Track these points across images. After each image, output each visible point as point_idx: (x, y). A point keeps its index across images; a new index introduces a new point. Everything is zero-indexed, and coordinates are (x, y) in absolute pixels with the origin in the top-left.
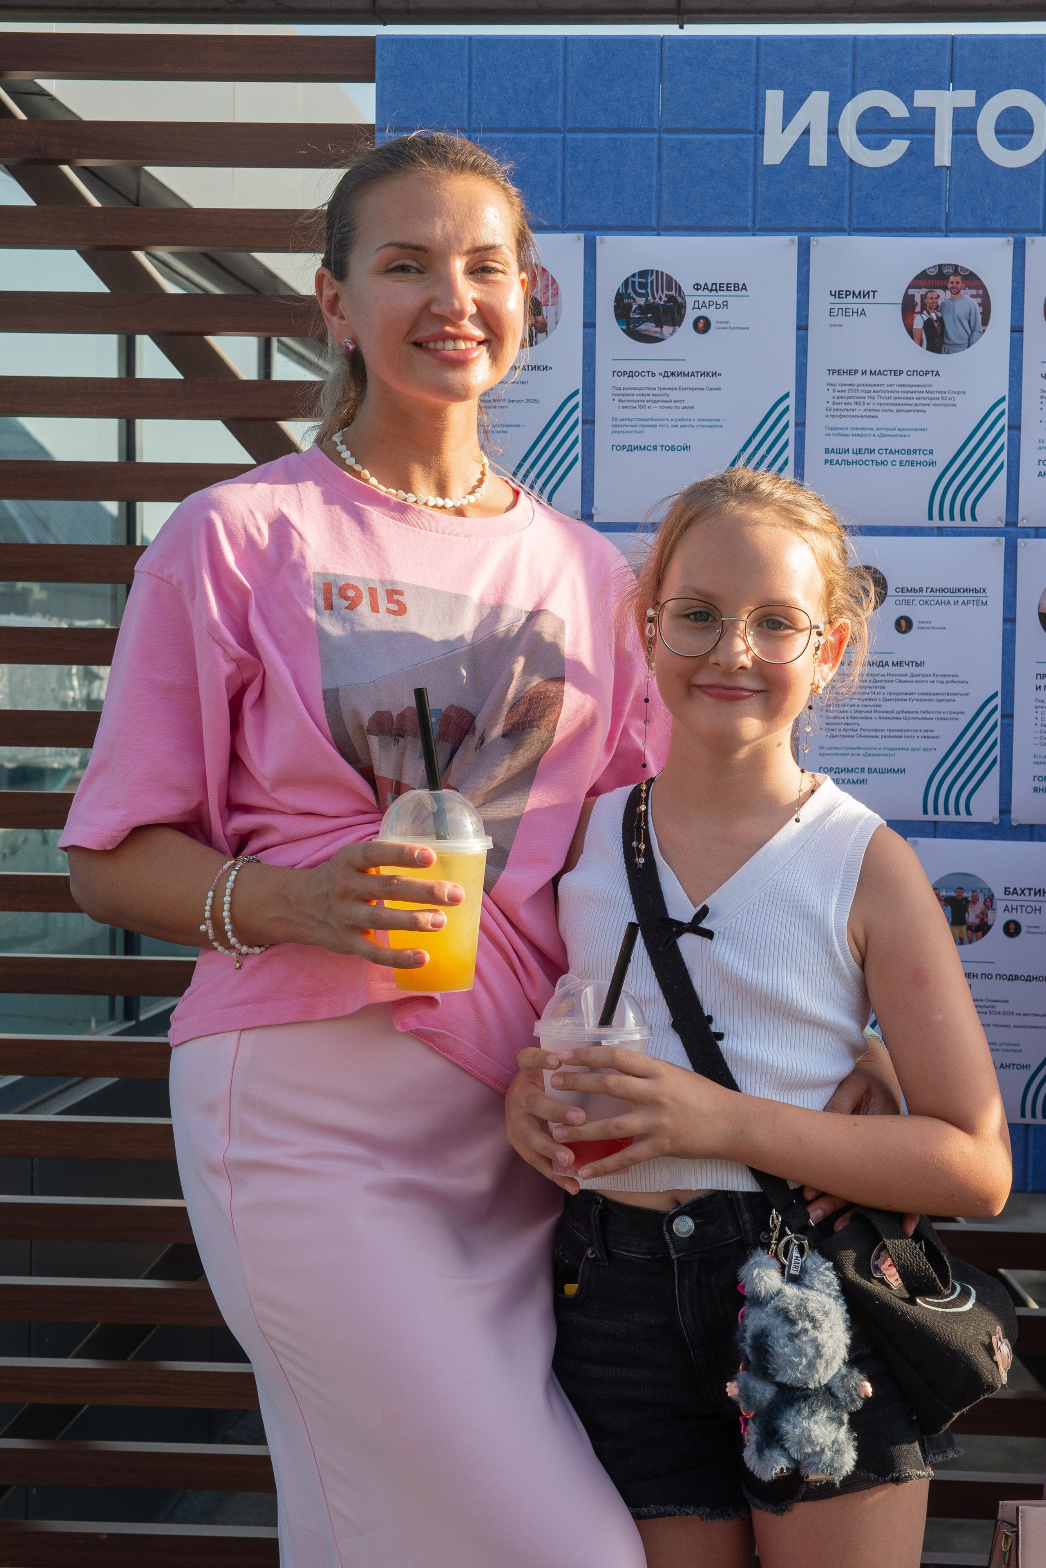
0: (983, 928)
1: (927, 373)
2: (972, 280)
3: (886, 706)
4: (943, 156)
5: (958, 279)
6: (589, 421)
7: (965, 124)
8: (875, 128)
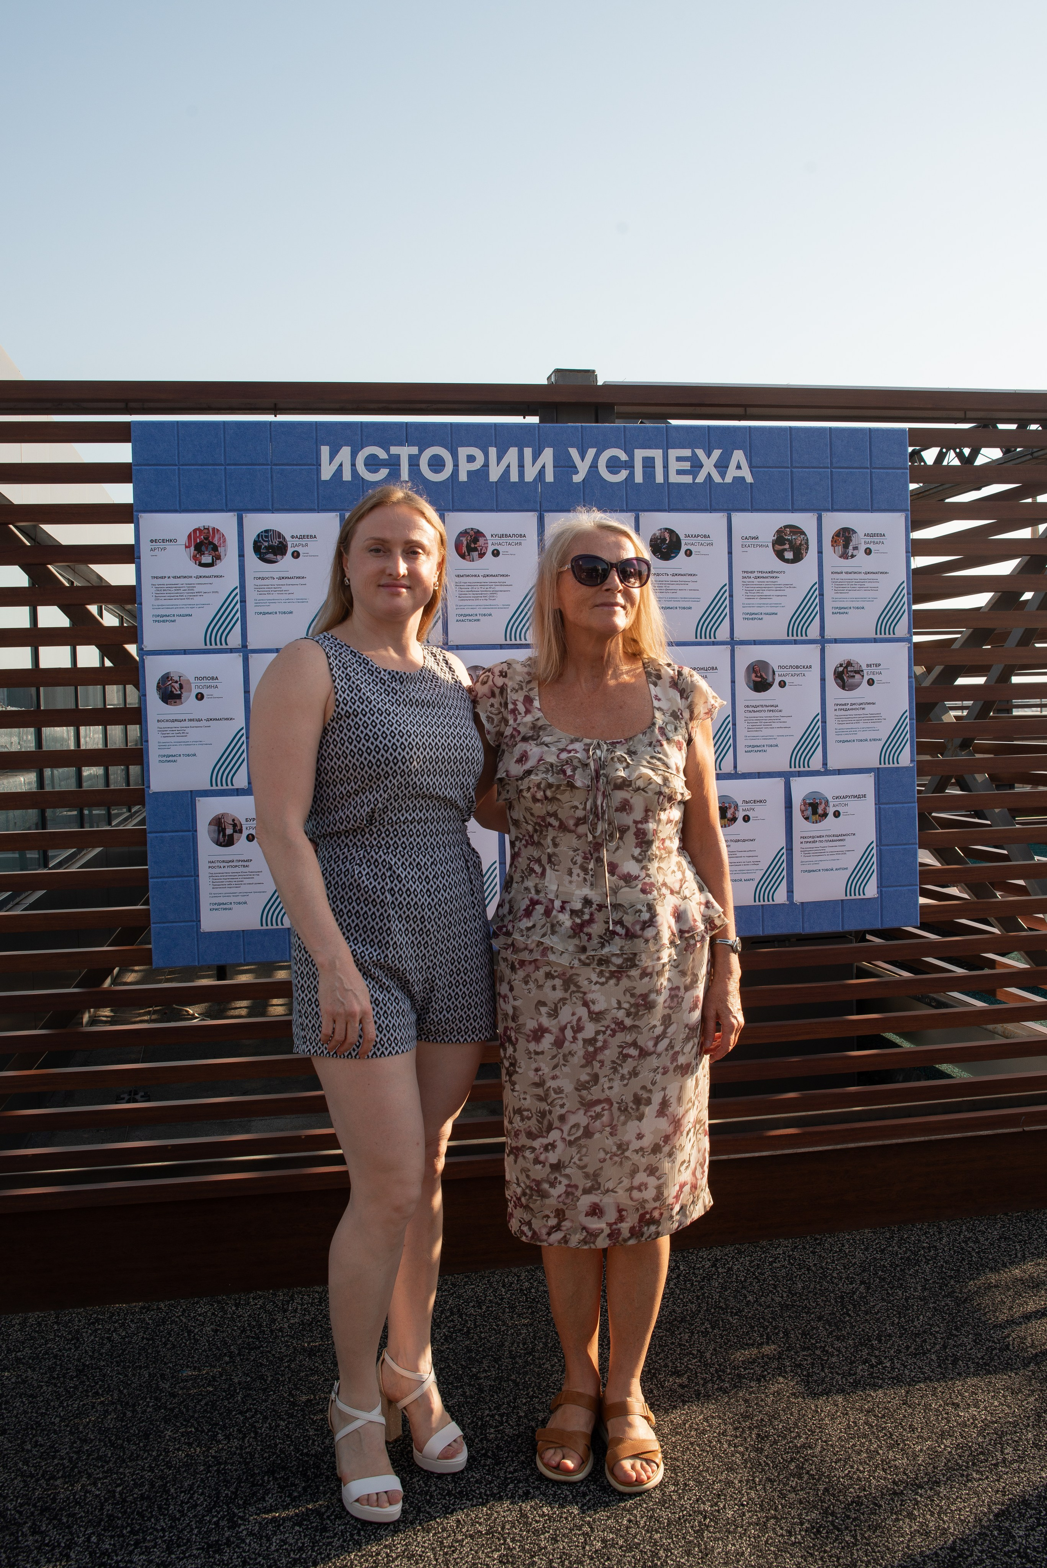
4: (405, 475)
6: (243, 601)
7: (414, 462)
8: (373, 463)
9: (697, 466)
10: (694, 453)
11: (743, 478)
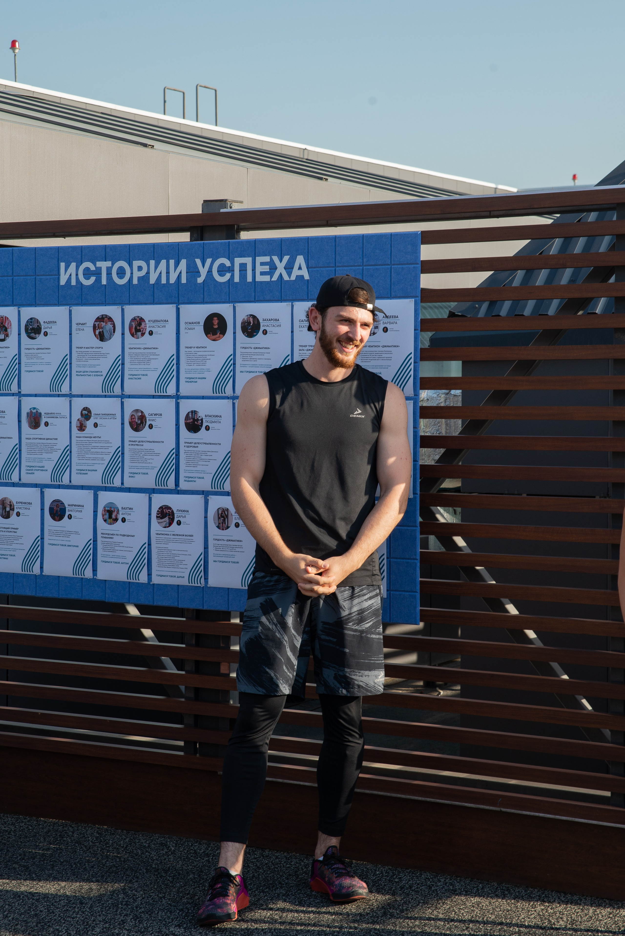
0: (116, 520)
1: (100, 348)
2: (110, 319)
3: (92, 450)
4: (104, 282)
5: (107, 319)
6: (20, 363)
7: (109, 271)
8: (87, 273)
9: (273, 268)
10: (271, 259)
11: (303, 276)
